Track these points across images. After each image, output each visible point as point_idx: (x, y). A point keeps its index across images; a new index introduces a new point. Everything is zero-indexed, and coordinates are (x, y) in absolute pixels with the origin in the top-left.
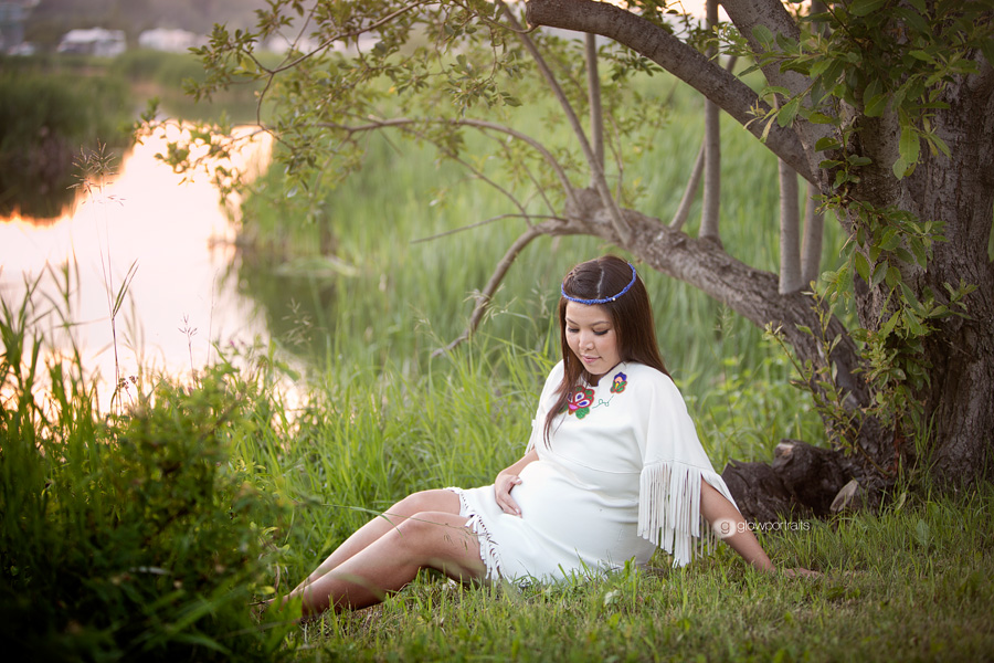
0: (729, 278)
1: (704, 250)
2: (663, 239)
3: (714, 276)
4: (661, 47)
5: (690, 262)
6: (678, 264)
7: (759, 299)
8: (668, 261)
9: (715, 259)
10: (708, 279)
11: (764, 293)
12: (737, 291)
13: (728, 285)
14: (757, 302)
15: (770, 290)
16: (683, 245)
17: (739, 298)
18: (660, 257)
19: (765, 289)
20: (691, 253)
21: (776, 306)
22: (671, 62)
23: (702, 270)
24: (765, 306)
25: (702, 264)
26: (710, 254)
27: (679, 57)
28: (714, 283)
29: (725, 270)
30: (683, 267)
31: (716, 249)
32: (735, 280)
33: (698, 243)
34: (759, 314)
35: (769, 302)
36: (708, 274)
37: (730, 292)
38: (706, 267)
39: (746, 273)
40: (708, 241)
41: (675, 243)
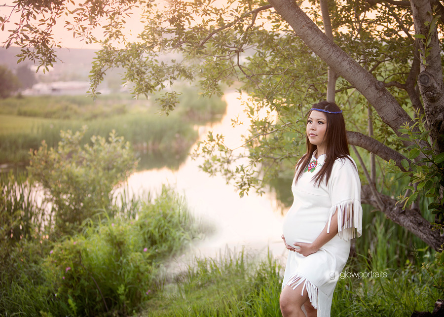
0: (421, 228)
1: (412, 215)
2: (397, 210)
3: (416, 227)
4: (379, 150)
5: (406, 220)
6: (402, 221)
7: (432, 238)
8: (398, 219)
9: (416, 219)
10: (413, 228)
11: (435, 235)
12: (424, 233)
13: (421, 231)
14: (432, 239)
15: (437, 234)
16: (404, 213)
17: (425, 237)
18: (395, 217)
19: (435, 233)
20: (407, 216)
21: (439, 241)
22: (384, 156)
23: (411, 224)
24: (435, 241)
25: (411, 221)
26: (414, 217)
27: (387, 154)
28: (416, 230)
29: (420, 224)
30: (404, 222)
31: (417, 215)
32: (423, 229)
33: (410, 212)
34: (433, 244)
35: (437, 239)
36: (413, 226)
37: (422, 234)
38: (413, 222)
39: (428, 226)
40: (414, 211)
41: (401, 212)
